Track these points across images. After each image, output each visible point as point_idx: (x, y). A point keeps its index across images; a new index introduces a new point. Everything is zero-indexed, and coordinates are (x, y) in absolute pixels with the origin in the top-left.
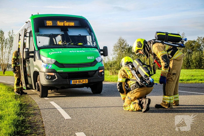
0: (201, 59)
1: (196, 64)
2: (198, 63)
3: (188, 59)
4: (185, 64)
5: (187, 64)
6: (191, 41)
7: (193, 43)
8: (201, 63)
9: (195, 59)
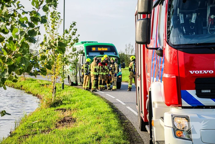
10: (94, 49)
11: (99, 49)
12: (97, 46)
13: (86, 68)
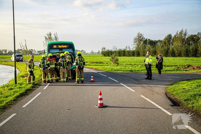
0: (196, 49)
1: (193, 53)
2: (195, 53)
3: (187, 49)
4: (185, 53)
5: (186, 53)
6: (193, 35)
7: (195, 37)
8: (197, 53)
9: (192, 49)
10: (55, 46)
11: (60, 47)
12: (57, 44)
13: (42, 63)
